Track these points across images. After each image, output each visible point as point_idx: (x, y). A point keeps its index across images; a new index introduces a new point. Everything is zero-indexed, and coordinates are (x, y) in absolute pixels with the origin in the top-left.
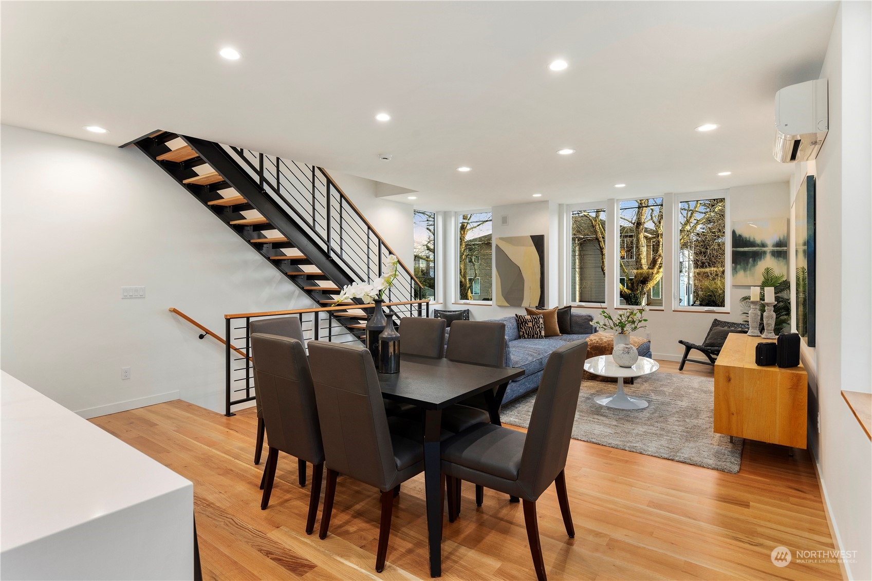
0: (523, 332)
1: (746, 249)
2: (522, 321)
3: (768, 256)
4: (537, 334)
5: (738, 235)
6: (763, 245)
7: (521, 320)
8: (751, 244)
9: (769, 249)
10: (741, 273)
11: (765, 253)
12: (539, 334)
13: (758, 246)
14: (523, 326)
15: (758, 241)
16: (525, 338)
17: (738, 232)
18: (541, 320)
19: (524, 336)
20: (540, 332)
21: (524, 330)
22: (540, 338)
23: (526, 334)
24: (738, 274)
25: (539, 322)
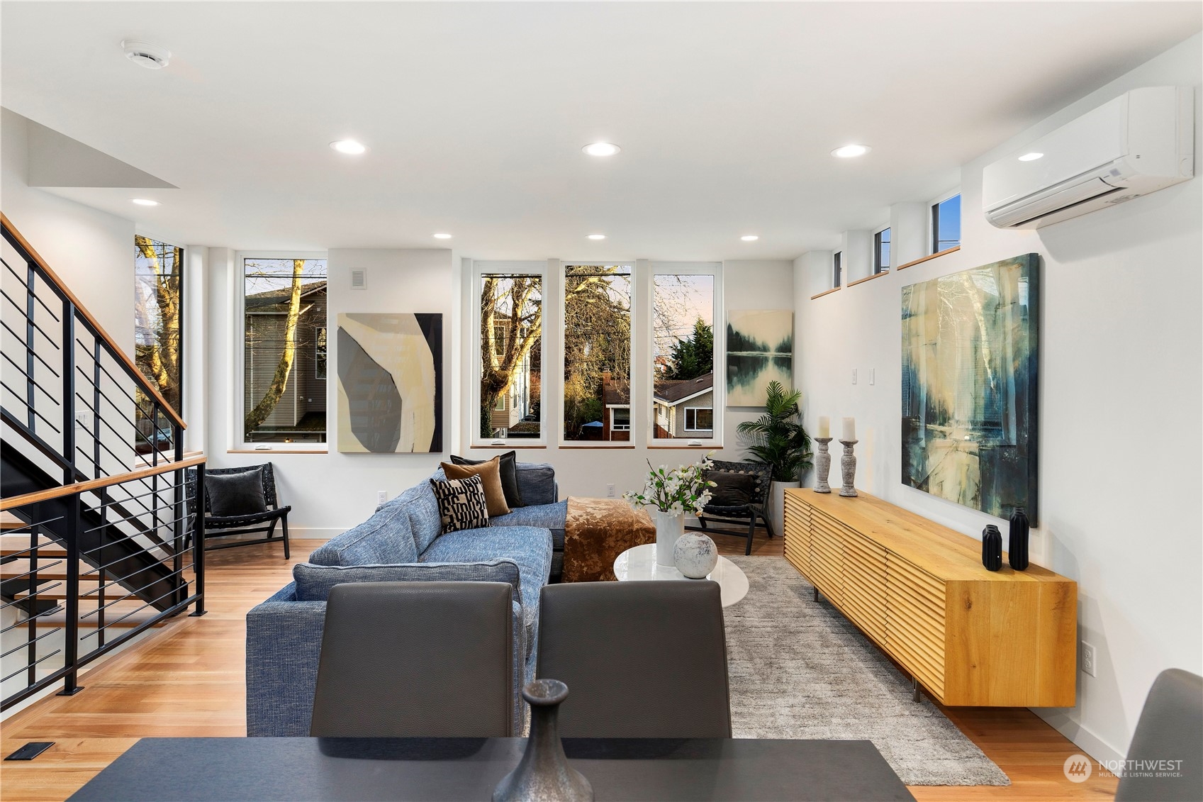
0: (451, 517)
1: (744, 353)
2: (447, 492)
3: (771, 365)
4: (477, 518)
5: (734, 332)
6: (765, 349)
7: (444, 491)
8: (751, 346)
9: (771, 354)
10: (738, 389)
11: (766, 359)
12: (480, 517)
13: (759, 349)
14: (449, 504)
15: (759, 342)
16: (456, 529)
17: (735, 329)
18: (480, 486)
19: (454, 525)
20: (482, 512)
21: (452, 512)
22: (483, 526)
23: (458, 520)
24: (735, 390)
25: (478, 491)
